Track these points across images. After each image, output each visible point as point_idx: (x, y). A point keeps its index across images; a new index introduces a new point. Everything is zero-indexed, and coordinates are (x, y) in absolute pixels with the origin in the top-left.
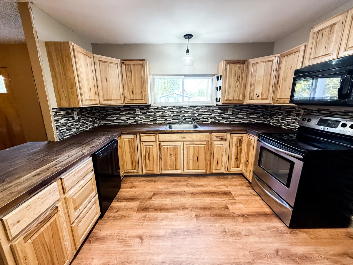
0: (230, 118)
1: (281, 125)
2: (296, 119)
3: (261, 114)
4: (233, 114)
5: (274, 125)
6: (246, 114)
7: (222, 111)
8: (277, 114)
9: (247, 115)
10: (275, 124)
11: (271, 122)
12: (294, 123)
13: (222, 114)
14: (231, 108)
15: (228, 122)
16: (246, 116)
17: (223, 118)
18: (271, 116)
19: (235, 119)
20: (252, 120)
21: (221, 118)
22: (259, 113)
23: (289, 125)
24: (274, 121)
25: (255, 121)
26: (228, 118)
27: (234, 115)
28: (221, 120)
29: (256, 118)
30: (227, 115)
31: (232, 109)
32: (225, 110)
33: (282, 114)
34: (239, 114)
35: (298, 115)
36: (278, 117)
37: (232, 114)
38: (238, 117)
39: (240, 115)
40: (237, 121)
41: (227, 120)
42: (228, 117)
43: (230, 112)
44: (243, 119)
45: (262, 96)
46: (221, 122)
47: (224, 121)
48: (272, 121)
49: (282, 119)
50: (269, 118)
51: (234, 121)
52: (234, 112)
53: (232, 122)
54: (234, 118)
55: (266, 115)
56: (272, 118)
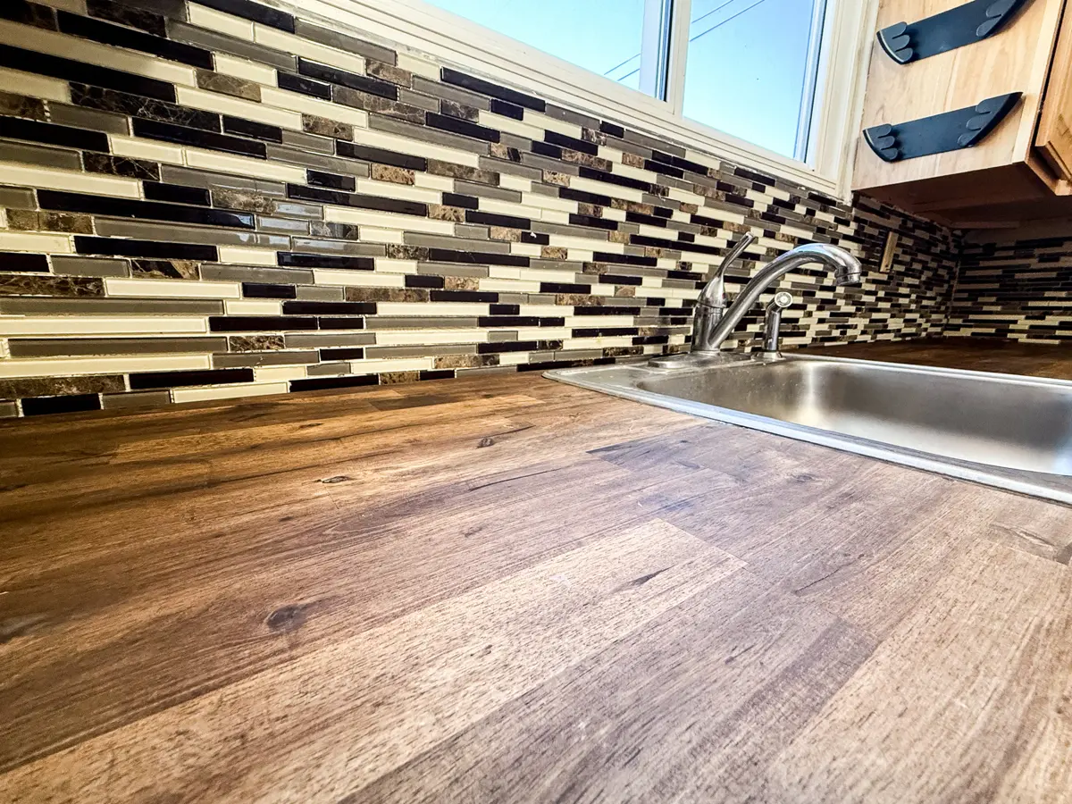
0: (879, 305)
3: (945, 288)
4: (890, 279)
5: (1056, 342)
6: (918, 282)
9: (919, 292)
11: (1011, 327)
14: (895, 239)
15: (869, 339)
16: (917, 300)
17: (858, 307)
18: (1016, 295)
19: (888, 316)
20: (923, 323)
21: (854, 303)
22: (941, 282)
25: (927, 329)
26: (870, 309)
27: (892, 287)
28: (850, 321)
29: (932, 311)
30: (874, 287)
31: (897, 245)
34: (905, 280)
37: (887, 277)
38: (900, 300)
39: (904, 291)
40: (893, 328)
41: (868, 321)
42: (874, 299)
43: (885, 267)
44: (907, 316)
46: (848, 332)
47: (860, 328)
48: (1023, 322)
51: (886, 327)
52: (896, 268)
54: (889, 305)
55: (965, 295)
56: (1031, 304)
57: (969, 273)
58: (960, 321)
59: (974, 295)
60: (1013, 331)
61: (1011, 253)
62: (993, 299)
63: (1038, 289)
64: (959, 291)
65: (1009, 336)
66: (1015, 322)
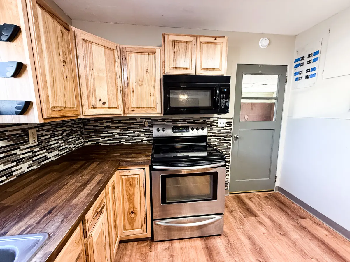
0: (37, 153)
1: (120, 142)
2: (140, 132)
3: (79, 132)
4: (40, 143)
5: (108, 144)
6: (61, 137)
7: (11, 143)
8: (108, 128)
9: (64, 139)
10: (108, 142)
11: (99, 141)
12: (138, 136)
13: (13, 152)
14: (35, 130)
15: (35, 167)
16: (64, 142)
17: (19, 161)
18: (98, 133)
19: (47, 154)
20: (72, 146)
21: (13, 162)
22: (76, 131)
23: (132, 139)
24: (106, 139)
25: (75, 147)
26: (30, 158)
27: (43, 145)
28: (13, 169)
29: (75, 141)
30: (29, 150)
31: (37, 131)
32: (19, 136)
33: (117, 128)
34: (53, 139)
35: (141, 126)
36: (112, 133)
37: (37, 143)
38: (52, 146)
39: (53, 142)
40: (52, 156)
41: (31, 162)
42: (31, 153)
43: (33, 141)
44: (60, 149)
45: (109, 104)
46: (14, 173)
47: (24, 167)
48: (101, 140)
49: (118, 134)
50: (95, 136)
51: (46, 158)
52: (42, 138)
53: (42, 163)
54: (45, 151)
55: (87, 133)
56: (101, 135)
57: (86, 127)
58: (87, 140)
59: (89, 133)
60: (99, 142)
61: (93, 122)
62: (93, 134)
63: (101, 131)
64: (85, 132)
65: (99, 143)
66: (99, 140)
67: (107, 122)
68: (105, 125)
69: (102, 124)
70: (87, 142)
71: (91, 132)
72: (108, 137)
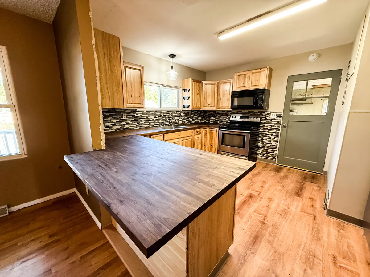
0: (190, 120)
2: (226, 118)
6: (197, 117)
7: (185, 115)
12: (225, 120)
13: (185, 118)
14: (190, 113)
20: (200, 121)
22: (202, 116)
23: (222, 121)
28: (185, 122)
29: (201, 119)
30: (188, 118)
33: (217, 115)
34: (194, 117)
35: (227, 115)
38: (193, 119)
40: (193, 122)
41: (188, 122)
44: (195, 120)
45: (211, 105)
48: (210, 121)
49: (217, 118)
50: (208, 119)
52: (191, 116)
56: (211, 118)
67: (213, 113)
68: (212, 114)
69: (211, 113)
70: (205, 121)
71: (207, 117)
72: (213, 119)
